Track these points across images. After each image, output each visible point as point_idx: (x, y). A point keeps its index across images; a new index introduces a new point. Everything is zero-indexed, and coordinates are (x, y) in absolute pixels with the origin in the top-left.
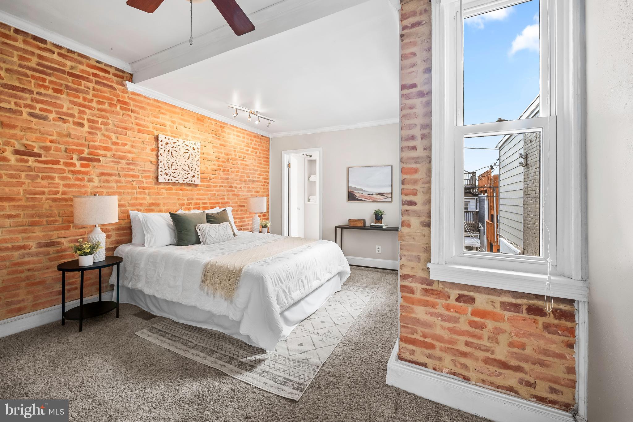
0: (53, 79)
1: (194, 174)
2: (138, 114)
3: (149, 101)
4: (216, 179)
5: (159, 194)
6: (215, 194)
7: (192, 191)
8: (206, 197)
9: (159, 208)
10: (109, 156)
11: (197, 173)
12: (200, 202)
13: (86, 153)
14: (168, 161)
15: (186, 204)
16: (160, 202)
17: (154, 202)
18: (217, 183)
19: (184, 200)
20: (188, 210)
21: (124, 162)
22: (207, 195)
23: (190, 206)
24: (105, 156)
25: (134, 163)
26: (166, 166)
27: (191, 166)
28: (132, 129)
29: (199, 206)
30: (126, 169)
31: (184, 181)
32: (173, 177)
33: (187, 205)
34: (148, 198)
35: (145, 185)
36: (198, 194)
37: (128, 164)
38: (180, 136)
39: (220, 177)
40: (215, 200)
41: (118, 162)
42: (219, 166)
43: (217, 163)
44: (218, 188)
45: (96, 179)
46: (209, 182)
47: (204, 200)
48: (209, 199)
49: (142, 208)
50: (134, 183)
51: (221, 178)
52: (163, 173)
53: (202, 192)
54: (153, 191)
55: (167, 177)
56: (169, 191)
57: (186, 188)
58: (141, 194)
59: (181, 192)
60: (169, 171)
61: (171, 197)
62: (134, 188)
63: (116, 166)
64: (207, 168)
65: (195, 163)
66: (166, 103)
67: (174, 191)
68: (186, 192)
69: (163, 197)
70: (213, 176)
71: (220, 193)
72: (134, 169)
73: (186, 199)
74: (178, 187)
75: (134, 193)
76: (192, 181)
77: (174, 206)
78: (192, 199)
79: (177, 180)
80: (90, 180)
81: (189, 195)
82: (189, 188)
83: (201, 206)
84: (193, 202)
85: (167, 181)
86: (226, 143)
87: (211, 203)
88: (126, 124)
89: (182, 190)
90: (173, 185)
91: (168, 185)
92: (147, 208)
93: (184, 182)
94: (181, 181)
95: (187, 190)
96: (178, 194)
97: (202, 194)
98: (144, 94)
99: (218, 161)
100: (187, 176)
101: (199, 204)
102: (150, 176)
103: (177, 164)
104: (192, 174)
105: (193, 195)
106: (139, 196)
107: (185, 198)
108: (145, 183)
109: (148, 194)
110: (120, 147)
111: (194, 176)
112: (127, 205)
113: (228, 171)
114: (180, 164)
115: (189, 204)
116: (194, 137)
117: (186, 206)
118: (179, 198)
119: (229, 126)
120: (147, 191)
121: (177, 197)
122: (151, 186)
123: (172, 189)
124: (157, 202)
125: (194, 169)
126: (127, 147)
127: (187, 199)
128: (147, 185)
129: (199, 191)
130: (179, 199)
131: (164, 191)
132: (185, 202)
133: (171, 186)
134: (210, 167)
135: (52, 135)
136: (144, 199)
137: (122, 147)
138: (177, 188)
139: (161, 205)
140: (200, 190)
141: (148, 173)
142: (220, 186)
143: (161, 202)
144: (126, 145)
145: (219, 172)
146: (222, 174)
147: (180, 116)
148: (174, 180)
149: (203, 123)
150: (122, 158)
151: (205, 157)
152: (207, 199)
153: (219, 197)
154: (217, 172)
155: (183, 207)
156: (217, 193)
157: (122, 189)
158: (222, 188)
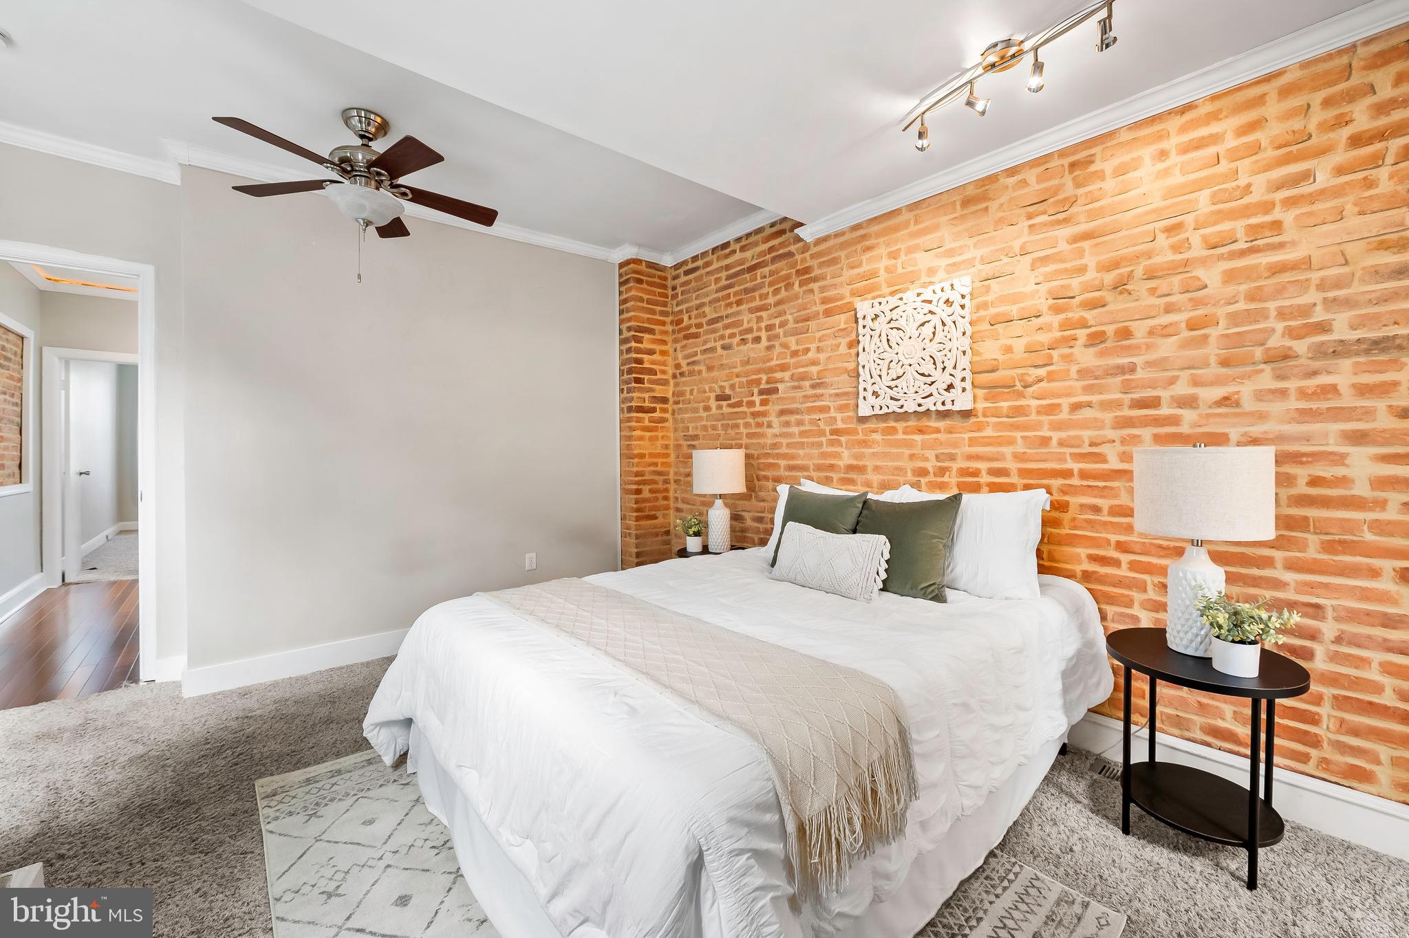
0: (736, 288)
1: (949, 380)
2: (824, 278)
3: (842, 239)
4: (1053, 380)
5: (864, 443)
6: (1045, 441)
7: (951, 432)
8: (1007, 451)
9: (864, 477)
10: (787, 379)
11: (959, 374)
12: (983, 466)
13: (764, 381)
14: (878, 361)
15: (931, 470)
16: (867, 463)
17: (855, 463)
18: (1059, 396)
19: (927, 459)
20: (940, 489)
21: (807, 384)
22: (1011, 442)
23: (946, 479)
24: (782, 381)
25: (822, 383)
26: (875, 374)
27: (939, 357)
28: (816, 315)
29: (975, 479)
30: (810, 397)
31: (920, 405)
32: (892, 398)
33: (935, 475)
34: (846, 454)
35: (840, 425)
36: (972, 442)
37: (813, 387)
38: (912, 282)
39: (1074, 369)
40: (1045, 461)
41: (799, 387)
42: (1065, 326)
43: (1056, 320)
44: (1064, 415)
45: (775, 421)
46: (1021, 395)
47: (997, 460)
48: (1018, 457)
49: (835, 476)
50: (821, 424)
51: (1083, 373)
52: (869, 394)
53: (989, 432)
54: (854, 438)
55: (878, 402)
56: (889, 437)
57: (933, 424)
58: (833, 446)
59: (918, 438)
60: (881, 387)
61: (894, 450)
62: (822, 433)
63: (799, 394)
64: (1008, 349)
65: (954, 344)
66: (875, 218)
67: (900, 436)
68: (934, 436)
69: (875, 450)
70: (1042, 372)
71: (1072, 433)
72: (822, 395)
73: (933, 458)
74: (911, 423)
75: (822, 445)
76: (943, 404)
77: (898, 475)
78: (952, 458)
79: (902, 407)
80: (770, 426)
81: (941, 443)
82: (941, 424)
83: (985, 479)
84: (955, 466)
85: (877, 412)
86: (1108, 219)
87: (1023, 473)
88: (808, 311)
89: (921, 431)
90: (896, 421)
91: (885, 421)
92: (843, 475)
93: (921, 409)
94: (910, 407)
95: (938, 431)
96: (909, 444)
97: (989, 442)
98: (831, 231)
99: (1056, 310)
100: (928, 390)
101: (976, 473)
102: (848, 404)
103: (900, 364)
104: (943, 380)
105: (955, 445)
106: (830, 449)
107: (931, 454)
108: (839, 422)
109: (846, 445)
110: (800, 358)
111: (950, 387)
112: (812, 467)
113: (1125, 333)
114: (906, 362)
115: (942, 471)
116: (954, 264)
117: (931, 478)
118: (914, 454)
119: (1125, 136)
120: (843, 439)
121: (907, 452)
122: (851, 426)
123: (893, 430)
124: (861, 463)
125: (950, 365)
126: (810, 355)
127: (937, 457)
128: (844, 426)
129: (979, 430)
130: (912, 457)
131: (877, 437)
132: (930, 465)
133: (892, 424)
134: (1019, 346)
135: (735, 367)
136: (837, 455)
137: (804, 357)
138: (907, 427)
139: (869, 469)
140: (980, 427)
141: (846, 398)
142: (1076, 407)
143: (870, 464)
144: (808, 350)
145: (1067, 351)
146: (1087, 357)
147: (912, 228)
148: (894, 407)
149: (984, 205)
150: (803, 377)
151: (998, 315)
152: (1009, 457)
153: (1068, 450)
154: (1055, 353)
155: (923, 480)
156: (1056, 436)
157: (806, 437)
158: (1087, 413)
